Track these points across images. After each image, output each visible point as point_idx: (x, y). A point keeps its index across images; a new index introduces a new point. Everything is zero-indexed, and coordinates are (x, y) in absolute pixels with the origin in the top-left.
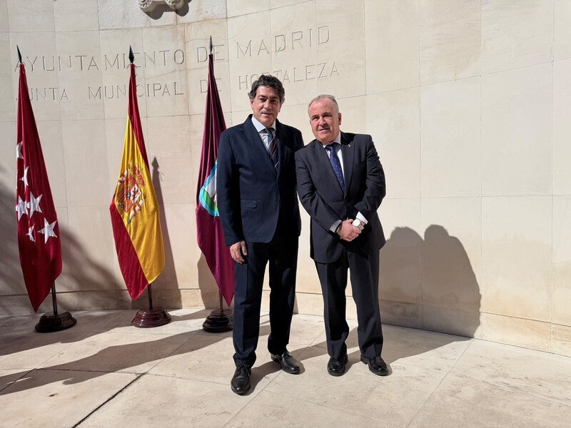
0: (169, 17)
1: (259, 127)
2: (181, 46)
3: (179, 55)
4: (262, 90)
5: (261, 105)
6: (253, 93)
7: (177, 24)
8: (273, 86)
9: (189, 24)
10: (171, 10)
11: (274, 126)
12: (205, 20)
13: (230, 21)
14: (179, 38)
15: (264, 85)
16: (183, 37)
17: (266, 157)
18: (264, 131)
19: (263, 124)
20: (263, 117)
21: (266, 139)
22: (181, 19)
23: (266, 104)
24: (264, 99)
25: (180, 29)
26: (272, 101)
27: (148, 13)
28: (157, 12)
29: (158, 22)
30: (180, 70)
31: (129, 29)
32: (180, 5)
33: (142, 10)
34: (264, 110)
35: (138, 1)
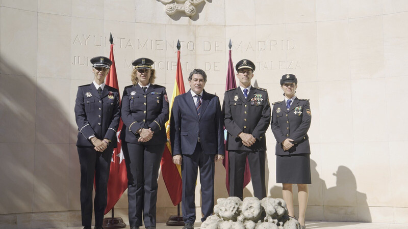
0: (184, 20)
2: (192, 39)
3: (191, 44)
5: (195, 83)
7: (190, 25)
8: (201, 74)
9: (199, 26)
14: (191, 33)
16: (194, 34)
18: (195, 96)
19: (196, 93)
21: (195, 100)
22: (193, 22)
23: (198, 82)
24: (197, 80)
25: (192, 29)
26: (201, 81)
27: (170, 16)
28: (177, 15)
29: (178, 22)
30: (191, 55)
31: (156, 24)
32: (193, 14)
33: (167, 13)
34: (196, 85)
35: (165, 8)
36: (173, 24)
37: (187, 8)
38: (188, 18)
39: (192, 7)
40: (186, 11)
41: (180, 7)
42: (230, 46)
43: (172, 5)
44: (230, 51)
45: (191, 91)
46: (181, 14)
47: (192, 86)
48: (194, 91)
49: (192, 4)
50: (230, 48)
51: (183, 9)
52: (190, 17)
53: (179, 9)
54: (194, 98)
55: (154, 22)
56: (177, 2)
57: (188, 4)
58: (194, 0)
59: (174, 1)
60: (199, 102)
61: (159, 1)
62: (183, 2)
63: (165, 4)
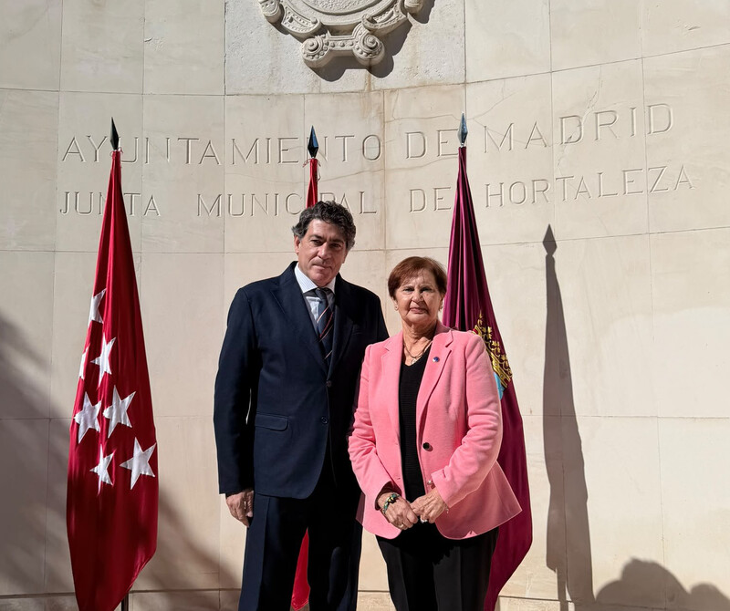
0: (354, 78)
1: (306, 284)
2: (375, 128)
3: (372, 143)
4: (317, 226)
5: (313, 251)
6: (301, 228)
7: (370, 90)
8: (336, 221)
9: (393, 91)
10: (361, 67)
11: (332, 286)
12: (423, 85)
13: (470, 89)
14: (373, 114)
15: (322, 218)
16: (381, 114)
17: (312, 338)
18: (313, 292)
19: (315, 281)
20: (315, 272)
22: (378, 82)
23: (322, 250)
24: (319, 241)
25: (376, 99)
26: (333, 245)
27: (315, 69)
28: (331, 68)
29: (336, 85)
30: (373, 172)
31: (279, 96)
32: (377, 59)
33: (306, 61)
35: (301, 49)
36: (324, 90)
37: (359, 44)
38: (364, 72)
39: (371, 38)
40: (357, 53)
41: (340, 44)
44: (463, 151)
46: (347, 61)
49: (372, 32)
50: (463, 141)
51: (346, 48)
52: (371, 69)
53: (338, 48)
55: (275, 90)
56: (335, 31)
57: (361, 31)
58: (379, 20)
59: (322, 30)
60: (328, 314)
61: (285, 31)
62: (349, 30)
63: (301, 39)
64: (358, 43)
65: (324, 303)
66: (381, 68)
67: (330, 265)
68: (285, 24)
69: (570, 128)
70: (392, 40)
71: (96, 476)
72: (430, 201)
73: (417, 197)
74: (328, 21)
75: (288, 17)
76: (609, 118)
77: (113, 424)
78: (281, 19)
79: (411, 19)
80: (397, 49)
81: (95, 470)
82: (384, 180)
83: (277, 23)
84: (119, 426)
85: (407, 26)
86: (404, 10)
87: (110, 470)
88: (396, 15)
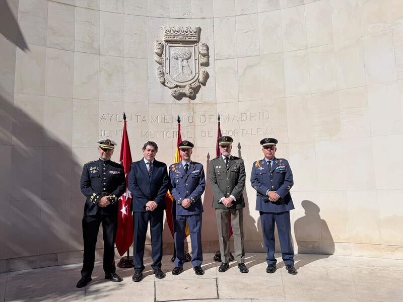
0: (185, 100)
1: (146, 161)
2: (192, 114)
3: (191, 118)
4: (148, 147)
5: (148, 153)
6: (144, 148)
7: (190, 103)
8: (153, 146)
9: (196, 104)
10: (187, 97)
11: (152, 162)
12: (205, 103)
13: (217, 105)
14: (191, 110)
15: (150, 145)
16: (193, 110)
17: (147, 174)
18: (147, 163)
19: (148, 160)
20: (148, 158)
21: (148, 166)
22: (192, 101)
23: (150, 152)
24: (149, 150)
25: (191, 106)
26: (152, 151)
27: (175, 97)
28: (179, 97)
29: (180, 102)
30: (191, 126)
31: (164, 104)
32: (192, 95)
33: (172, 95)
34: (149, 155)
35: (171, 91)
36: (177, 103)
38: (188, 98)
39: (191, 90)
40: (187, 93)
41: (182, 90)
42: (219, 119)
43: (175, 89)
44: (219, 123)
45: (144, 159)
46: (184, 95)
47: (145, 155)
48: (146, 159)
49: (191, 88)
50: (219, 120)
51: (184, 92)
52: (190, 98)
53: (181, 91)
54: (147, 165)
55: (163, 102)
56: (180, 87)
57: (187, 87)
58: (192, 84)
59: (177, 86)
60: (151, 168)
61: (166, 86)
62: (184, 87)
63: (171, 88)
64: (187, 91)
65: (150, 165)
66: (193, 98)
67: (152, 156)
68: (166, 84)
69: (244, 116)
70: (196, 90)
71: (121, 213)
72: (207, 134)
73: (204, 133)
74: (178, 84)
75: (166, 82)
76: (254, 115)
77: (127, 197)
78: (164, 82)
79: (201, 85)
80: (197, 92)
81: (121, 210)
82: (194, 128)
83: (163, 83)
84: (128, 198)
85: (200, 87)
86: (199, 82)
87: (126, 210)
88: (197, 84)
